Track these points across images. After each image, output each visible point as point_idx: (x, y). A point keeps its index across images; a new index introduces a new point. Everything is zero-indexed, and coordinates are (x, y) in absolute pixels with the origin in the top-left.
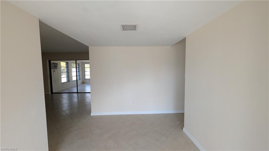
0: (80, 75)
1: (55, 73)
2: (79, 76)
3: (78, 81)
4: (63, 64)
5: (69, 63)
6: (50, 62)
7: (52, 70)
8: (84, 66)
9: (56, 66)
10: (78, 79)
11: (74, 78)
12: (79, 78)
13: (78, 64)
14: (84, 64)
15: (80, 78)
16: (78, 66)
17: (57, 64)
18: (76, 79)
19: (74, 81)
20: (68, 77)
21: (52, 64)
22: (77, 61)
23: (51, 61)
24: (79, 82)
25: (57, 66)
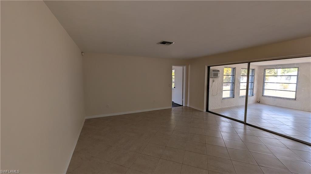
0: (255, 88)
1: (214, 83)
2: (253, 89)
3: (249, 98)
4: (227, 71)
5: (236, 68)
6: (209, 68)
7: (211, 80)
8: (264, 73)
9: (216, 74)
10: (249, 94)
11: (243, 93)
12: (251, 93)
13: (253, 70)
14: (265, 70)
15: (253, 93)
16: (252, 73)
17: (219, 71)
18: (245, 94)
19: (243, 97)
20: (233, 90)
21: (211, 72)
22: (251, 63)
23: (211, 68)
24: (251, 99)
25: (218, 73)
